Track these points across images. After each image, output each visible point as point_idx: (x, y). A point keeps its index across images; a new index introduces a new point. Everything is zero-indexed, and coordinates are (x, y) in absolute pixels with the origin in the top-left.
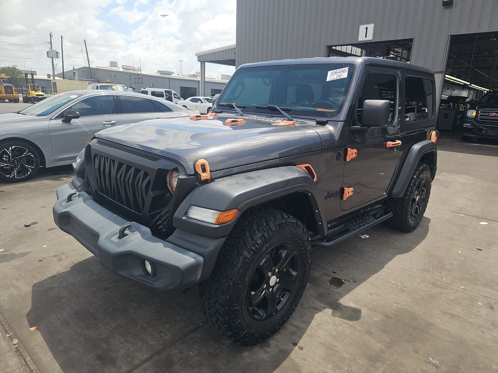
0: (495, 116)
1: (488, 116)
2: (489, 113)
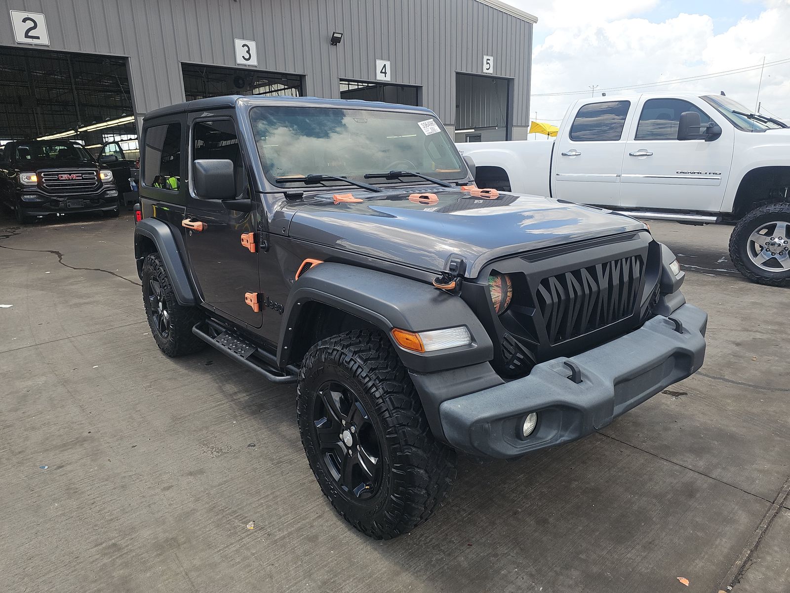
0: (69, 180)
1: (58, 179)
2: (57, 175)
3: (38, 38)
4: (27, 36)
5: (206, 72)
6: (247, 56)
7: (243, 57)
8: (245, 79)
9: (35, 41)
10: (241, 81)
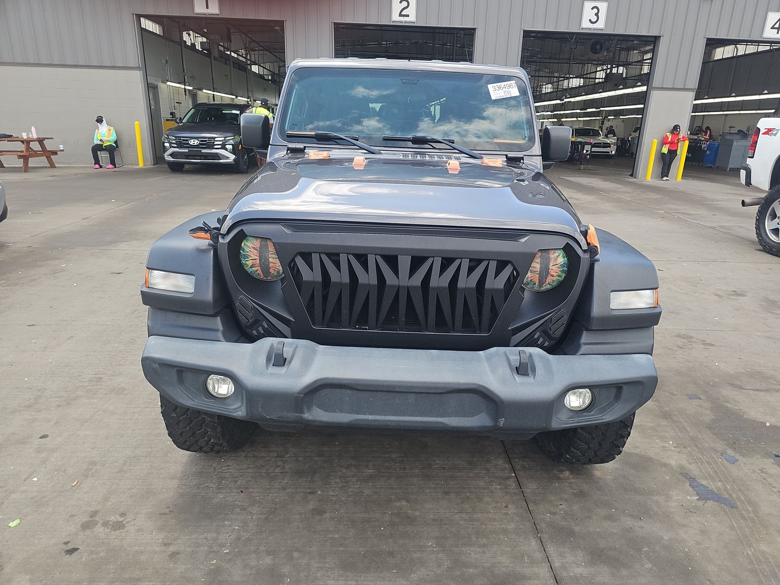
3: (408, 16)
4: (400, 15)
5: (576, 39)
6: (594, 19)
7: (590, 20)
8: (603, 44)
9: (406, 19)
10: (598, 47)
